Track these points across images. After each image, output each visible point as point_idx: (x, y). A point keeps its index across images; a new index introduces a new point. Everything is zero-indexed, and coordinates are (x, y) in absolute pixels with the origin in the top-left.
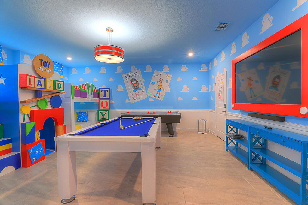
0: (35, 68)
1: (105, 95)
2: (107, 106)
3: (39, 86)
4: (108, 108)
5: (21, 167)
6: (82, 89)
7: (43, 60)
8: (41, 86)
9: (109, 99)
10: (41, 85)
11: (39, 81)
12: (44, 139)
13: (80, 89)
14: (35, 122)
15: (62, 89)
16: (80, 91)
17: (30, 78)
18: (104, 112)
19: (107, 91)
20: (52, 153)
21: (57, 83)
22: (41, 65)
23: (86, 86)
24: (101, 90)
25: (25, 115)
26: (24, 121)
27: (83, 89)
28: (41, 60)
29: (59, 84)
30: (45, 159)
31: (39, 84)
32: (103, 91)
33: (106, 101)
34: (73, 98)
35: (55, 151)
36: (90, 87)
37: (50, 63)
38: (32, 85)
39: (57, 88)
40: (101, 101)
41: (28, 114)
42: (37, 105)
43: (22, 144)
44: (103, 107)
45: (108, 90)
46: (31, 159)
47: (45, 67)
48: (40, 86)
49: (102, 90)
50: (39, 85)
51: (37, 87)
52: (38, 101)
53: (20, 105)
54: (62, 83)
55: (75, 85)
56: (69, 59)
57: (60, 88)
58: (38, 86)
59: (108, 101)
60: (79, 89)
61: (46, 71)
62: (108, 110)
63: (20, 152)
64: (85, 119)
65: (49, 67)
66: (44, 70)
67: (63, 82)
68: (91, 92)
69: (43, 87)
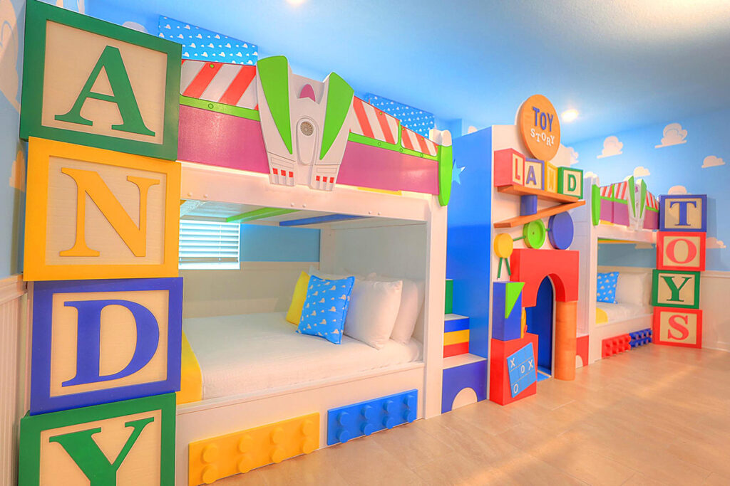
0: (525, 132)
1: (683, 220)
2: (690, 258)
4: (695, 263)
5: (488, 397)
6: (617, 196)
7: (539, 111)
8: (535, 183)
9: (702, 232)
10: (534, 180)
11: (531, 168)
12: (537, 336)
13: (612, 199)
14: (522, 281)
15: (577, 193)
16: (613, 203)
17: (517, 160)
18: (678, 279)
19: (695, 203)
20: (545, 380)
21: (566, 173)
22: (536, 125)
23: (627, 189)
24: (668, 202)
25: (501, 259)
26: (499, 277)
27: (619, 197)
28: (536, 110)
29: (572, 179)
30: (535, 393)
31: (531, 176)
32: (677, 207)
33: (688, 242)
34: (595, 224)
35: (550, 376)
36: (637, 190)
37: (552, 116)
38: (519, 178)
39: (566, 191)
40: (668, 240)
41: (506, 259)
42: (524, 238)
43: (493, 338)
44: (673, 259)
45: (699, 201)
46: (512, 385)
47: (543, 129)
48: (532, 182)
49: (672, 203)
50: (531, 180)
51: (528, 186)
52: (526, 225)
53: (494, 233)
54: (577, 175)
55: (602, 184)
57: (573, 190)
58: (528, 182)
59: (696, 240)
60: (609, 196)
61: (544, 140)
62: (697, 272)
63: (487, 358)
64: (609, 296)
65: (550, 131)
66: (540, 138)
67: (581, 171)
68: (639, 206)
69: (539, 186)
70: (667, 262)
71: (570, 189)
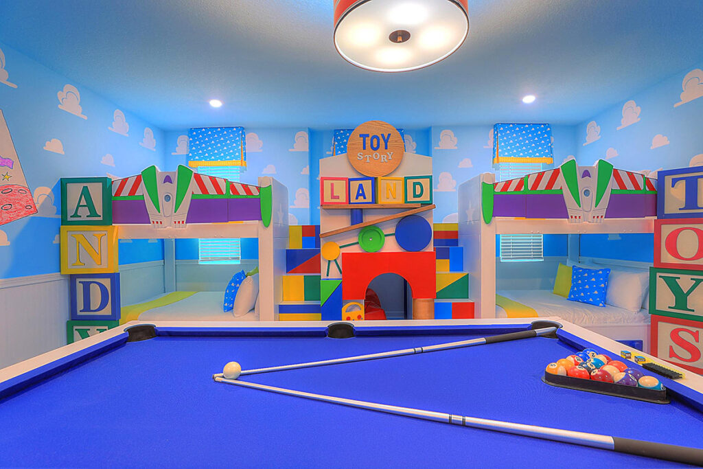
1: (691, 201)
3: (361, 199)
6: (536, 188)
7: (368, 136)
8: (365, 198)
10: (363, 195)
11: (361, 187)
15: (425, 198)
17: (332, 185)
18: (685, 281)
21: (411, 183)
22: (365, 148)
24: (668, 180)
25: (330, 261)
26: (328, 275)
28: (365, 136)
29: (418, 186)
31: (361, 192)
32: (682, 185)
33: (696, 230)
37: (389, 135)
38: (338, 197)
39: (410, 199)
40: (667, 230)
41: (335, 262)
42: (358, 243)
44: (676, 255)
47: (375, 149)
48: (362, 197)
49: (674, 182)
50: (361, 195)
51: (357, 201)
52: (360, 233)
54: (425, 183)
56: (529, 99)
57: (420, 196)
58: (357, 198)
61: (378, 158)
65: (386, 148)
66: (371, 158)
67: (431, 178)
69: (369, 199)
70: (667, 258)
71: (415, 196)
